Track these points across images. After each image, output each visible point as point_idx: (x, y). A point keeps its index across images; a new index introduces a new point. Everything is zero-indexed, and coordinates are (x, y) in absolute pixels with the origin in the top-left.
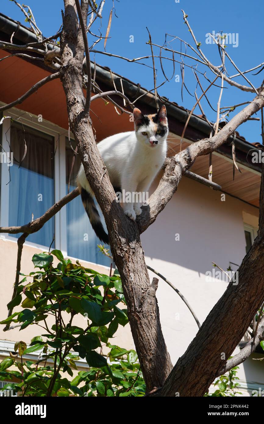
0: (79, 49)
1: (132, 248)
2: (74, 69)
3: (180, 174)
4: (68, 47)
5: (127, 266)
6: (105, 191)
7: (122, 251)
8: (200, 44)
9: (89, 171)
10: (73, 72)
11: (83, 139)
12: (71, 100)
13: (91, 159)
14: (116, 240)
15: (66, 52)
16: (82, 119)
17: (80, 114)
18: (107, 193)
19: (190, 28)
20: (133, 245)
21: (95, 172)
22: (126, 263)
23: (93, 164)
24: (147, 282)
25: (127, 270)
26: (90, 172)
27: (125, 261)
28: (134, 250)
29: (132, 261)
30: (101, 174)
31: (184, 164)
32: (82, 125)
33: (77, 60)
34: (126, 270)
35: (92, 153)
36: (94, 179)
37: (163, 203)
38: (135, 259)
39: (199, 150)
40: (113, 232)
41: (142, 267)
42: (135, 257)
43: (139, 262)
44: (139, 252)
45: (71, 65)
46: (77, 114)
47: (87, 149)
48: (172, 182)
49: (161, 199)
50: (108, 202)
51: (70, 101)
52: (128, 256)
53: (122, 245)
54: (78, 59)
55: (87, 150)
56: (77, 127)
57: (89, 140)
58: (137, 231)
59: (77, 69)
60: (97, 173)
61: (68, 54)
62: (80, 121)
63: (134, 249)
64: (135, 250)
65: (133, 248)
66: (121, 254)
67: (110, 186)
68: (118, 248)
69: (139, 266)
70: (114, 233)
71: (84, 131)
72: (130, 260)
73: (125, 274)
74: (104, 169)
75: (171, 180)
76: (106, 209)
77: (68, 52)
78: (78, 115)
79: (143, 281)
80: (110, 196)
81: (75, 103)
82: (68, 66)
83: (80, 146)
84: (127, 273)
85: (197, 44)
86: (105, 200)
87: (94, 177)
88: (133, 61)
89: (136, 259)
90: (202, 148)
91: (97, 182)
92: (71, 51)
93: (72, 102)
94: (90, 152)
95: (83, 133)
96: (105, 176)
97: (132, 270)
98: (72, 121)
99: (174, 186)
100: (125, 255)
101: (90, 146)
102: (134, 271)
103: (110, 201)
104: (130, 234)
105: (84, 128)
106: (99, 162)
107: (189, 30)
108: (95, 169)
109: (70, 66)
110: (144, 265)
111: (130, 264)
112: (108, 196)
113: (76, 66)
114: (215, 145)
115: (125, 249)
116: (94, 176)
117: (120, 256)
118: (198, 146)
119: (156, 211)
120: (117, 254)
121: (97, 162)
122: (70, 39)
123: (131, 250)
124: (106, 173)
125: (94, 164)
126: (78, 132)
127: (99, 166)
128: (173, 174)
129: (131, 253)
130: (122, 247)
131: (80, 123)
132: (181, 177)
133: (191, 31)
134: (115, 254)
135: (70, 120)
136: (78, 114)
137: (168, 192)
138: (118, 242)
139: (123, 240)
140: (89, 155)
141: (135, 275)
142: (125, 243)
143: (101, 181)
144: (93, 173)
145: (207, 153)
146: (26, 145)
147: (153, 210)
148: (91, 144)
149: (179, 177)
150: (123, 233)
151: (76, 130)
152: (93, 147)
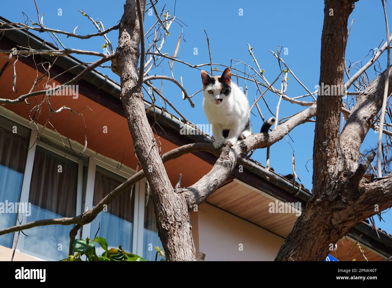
0: (136, 31)
1: (178, 221)
2: (130, 49)
3: (234, 160)
4: (126, 32)
5: (172, 240)
6: (153, 162)
7: (168, 224)
8: (263, 71)
9: (137, 143)
10: (128, 52)
11: (134, 112)
12: (125, 76)
13: (141, 131)
14: (161, 212)
16: (134, 94)
17: (132, 88)
18: (155, 164)
19: (254, 58)
20: (179, 218)
21: (143, 143)
22: (171, 236)
23: (142, 136)
24: (193, 257)
25: (172, 244)
26: (138, 143)
27: (170, 234)
28: (180, 224)
29: (178, 235)
30: (149, 146)
31: (239, 151)
32: (133, 99)
33: (134, 42)
34: (170, 244)
35: (142, 125)
36: (142, 150)
37: (215, 184)
38: (181, 232)
39: (256, 141)
40: (159, 204)
41: (189, 242)
42: (181, 231)
43: (185, 237)
44: (186, 227)
45: (127, 45)
46: (130, 88)
47: (137, 121)
48: (226, 165)
49: (213, 179)
50: (156, 174)
51: (123, 78)
52: (174, 230)
53: (168, 218)
54: (134, 41)
56: (129, 101)
57: (139, 113)
58: (185, 206)
59: (133, 49)
60: (145, 145)
61: (125, 37)
62: (132, 95)
63: (181, 222)
64: (182, 224)
65: (179, 222)
66: (166, 227)
67: (158, 158)
68: (164, 221)
69: (185, 240)
70: (160, 206)
71: (135, 105)
72: (175, 234)
73: (169, 248)
74: (154, 142)
75: (225, 163)
76: (152, 181)
77: (126, 36)
78: (130, 90)
79: (188, 256)
80: (157, 167)
81: (128, 79)
82: (124, 47)
83: (130, 120)
84: (171, 247)
85: (261, 72)
87: (142, 148)
88: (195, 67)
89: (182, 233)
90: (259, 140)
91: (145, 153)
92: (128, 35)
93: (125, 79)
94: (140, 124)
95: (134, 106)
96: (153, 148)
97: (176, 244)
98: (124, 95)
99: (228, 170)
100: (170, 228)
101: (140, 119)
102: (179, 245)
103: (157, 173)
104: (177, 207)
105: (135, 102)
106: (149, 135)
107: (253, 60)
108: (144, 141)
109: (126, 46)
110: (191, 240)
111: (175, 238)
113: (133, 47)
115: (171, 222)
116: (142, 147)
117: (165, 229)
118: (254, 138)
119: (208, 190)
120: (162, 227)
121: (147, 134)
122: (129, 25)
123: (177, 223)
124: (154, 146)
126: (129, 105)
127: (148, 138)
128: (227, 158)
129: (177, 227)
131: (132, 97)
132: (236, 163)
133: (256, 60)
134: (160, 228)
135: (122, 95)
137: (222, 174)
138: (164, 214)
139: (169, 212)
140: (139, 127)
141: (179, 250)
142: (171, 216)
143: (149, 152)
144: (141, 144)
145: (264, 145)
146: (86, 141)
147: (204, 189)
148: (142, 117)
149: (233, 162)
150: (170, 206)
151: (128, 104)
152: (143, 120)
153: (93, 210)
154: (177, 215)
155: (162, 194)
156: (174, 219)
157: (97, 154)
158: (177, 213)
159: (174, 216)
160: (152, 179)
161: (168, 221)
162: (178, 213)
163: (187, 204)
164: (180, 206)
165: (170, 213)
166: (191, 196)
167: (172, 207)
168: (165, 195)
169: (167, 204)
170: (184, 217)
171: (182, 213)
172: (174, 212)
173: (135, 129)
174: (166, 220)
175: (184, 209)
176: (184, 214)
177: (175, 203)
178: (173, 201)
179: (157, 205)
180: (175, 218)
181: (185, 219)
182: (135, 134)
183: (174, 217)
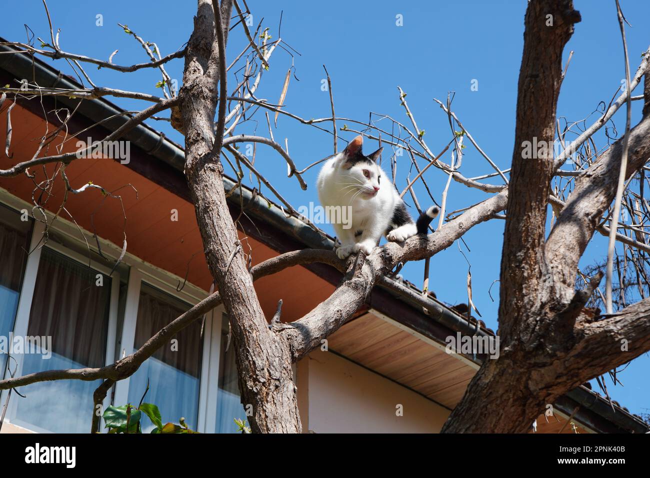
0: (212, 62)
1: (274, 378)
2: (202, 90)
3: (370, 278)
4: (196, 62)
5: (263, 409)
6: (235, 280)
7: (257, 382)
8: (423, 133)
9: (210, 246)
10: (199, 95)
11: (206, 196)
12: (192, 136)
13: (216, 226)
14: (247, 363)
15: (193, 68)
16: (207, 165)
17: (204, 156)
18: (238, 282)
19: (409, 111)
20: (277, 373)
21: (220, 248)
22: (262, 403)
23: (217, 236)
25: (263, 416)
26: (212, 247)
27: (261, 400)
28: (277, 383)
29: (274, 401)
30: (230, 252)
31: (378, 265)
32: (206, 173)
33: (208, 78)
34: (260, 415)
35: (219, 217)
36: (218, 259)
37: (338, 318)
38: (278, 397)
39: (407, 249)
40: (243, 350)
41: (291, 413)
42: (278, 395)
43: (285, 404)
44: (287, 388)
45: (198, 85)
46: (200, 155)
47: (210, 210)
48: (357, 287)
49: (335, 310)
50: (239, 299)
51: (189, 138)
52: (267, 393)
53: (257, 372)
54: (210, 77)
55: (210, 212)
56: (198, 176)
57: (215, 197)
58: (287, 353)
59: (207, 91)
60: (223, 250)
61: (195, 71)
62: (203, 166)
63: (278, 380)
64: (280, 382)
65: (276, 379)
66: (254, 388)
67: (244, 272)
68: (250, 377)
69: (285, 410)
70: (245, 352)
71: (207, 184)
72: (268, 399)
73: (259, 422)
74: (237, 245)
75: (355, 284)
76: (234, 310)
77: (196, 68)
78: (201, 158)
80: (242, 288)
81: (198, 141)
82: (192, 87)
83: (198, 208)
84: (262, 421)
85: (419, 133)
86: (235, 295)
87: (219, 256)
88: (310, 123)
89: (281, 399)
90: (412, 246)
91: (223, 264)
92: (200, 67)
93: (193, 139)
94: (215, 215)
95: (206, 186)
96: (237, 256)
97: (270, 416)
98: (189, 166)
99: (359, 295)
100: (261, 389)
101: (215, 207)
102: (275, 418)
103: (242, 297)
104: (273, 355)
105: (208, 178)
106: (230, 233)
107: (407, 114)
108: (221, 243)
109: (196, 86)
110: (294, 410)
111: (269, 407)
112: (239, 288)
113: (207, 87)
114: (435, 245)
115: (262, 380)
116: (218, 254)
117: (251, 391)
119: (325, 328)
120: (247, 387)
121: (226, 232)
122: (201, 50)
123: (272, 381)
124: (239, 252)
125: (220, 235)
126: (197, 184)
127: (228, 239)
128: (359, 276)
129: (272, 387)
130: (257, 375)
131: (203, 170)
132: (372, 283)
133: (411, 115)
134: (245, 390)
135: (187, 166)
136: (202, 156)
137: (349, 302)
138: (251, 366)
139: (259, 363)
140: (213, 221)
141: (275, 426)
142: (263, 369)
143: (230, 263)
144: (216, 249)
145: (420, 256)
146: (125, 241)
147: (320, 325)
148: (219, 203)
149: (369, 283)
150: (261, 352)
151: (196, 181)
152: (221, 209)
153: (135, 356)
154: (272, 367)
155: (249, 332)
156: (267, 374)
157: (144, 262)
158: (272, 364)
159: (267, 369)
160: (234, 307)
161: (258, 377)
162: (275, 364)
163: (290, 350)
164: (278, 353)
165: (261, 365)
166: (296, 337)
167: (265, 354)
168: (254, 335)
169: (258, 349)
170: (285, 372)
171: (281, 364)
172: (267, 363)
173: (207, 224)
174: (255, 376)
175: (285, 357)
176: (284, 367)
177: (269, 348)
178: (267, 344)
179: (241, 350)
180: (270, 373)
181: (287, 374)
182: (206, 231)
183: (268, 371)
